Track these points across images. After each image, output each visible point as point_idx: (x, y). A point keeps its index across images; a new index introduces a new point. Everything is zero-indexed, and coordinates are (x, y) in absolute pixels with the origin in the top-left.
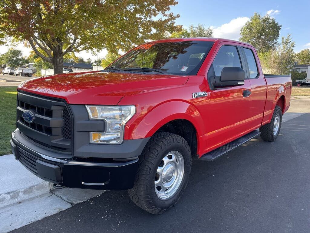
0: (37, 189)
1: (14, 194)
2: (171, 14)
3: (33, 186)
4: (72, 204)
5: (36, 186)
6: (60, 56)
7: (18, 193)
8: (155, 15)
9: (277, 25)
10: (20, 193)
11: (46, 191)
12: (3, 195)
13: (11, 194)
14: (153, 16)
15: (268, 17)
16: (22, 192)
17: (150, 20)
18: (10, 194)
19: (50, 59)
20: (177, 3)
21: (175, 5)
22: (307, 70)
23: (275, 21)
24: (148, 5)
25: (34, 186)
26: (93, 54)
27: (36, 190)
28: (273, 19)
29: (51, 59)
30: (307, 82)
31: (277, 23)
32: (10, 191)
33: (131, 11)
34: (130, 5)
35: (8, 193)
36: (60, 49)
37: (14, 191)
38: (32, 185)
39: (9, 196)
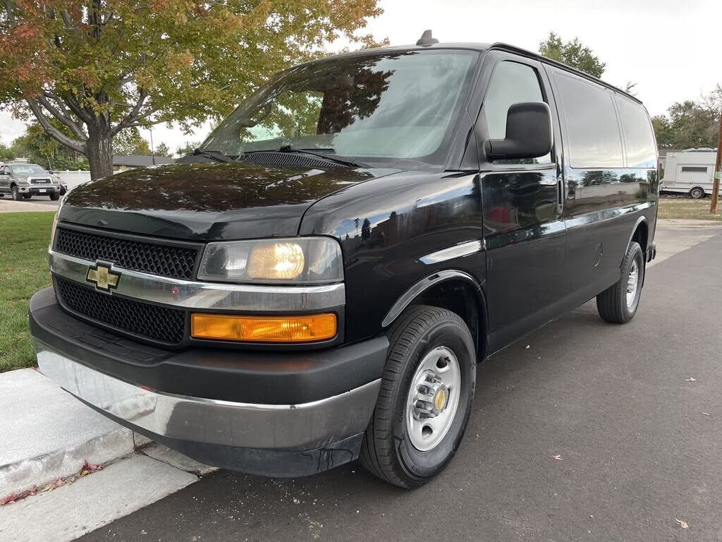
0: (105, 445)
1: (53, 461)
2: (368, 37)
3: (95, 439)
4: (197, 473)
5: (101, 439)
6: (105, 136)
7: (61, 458)
8: (331, 38)
9: (596, 64)
10: (66, 456)
11: (126, 449)
12: (26, 464)
13: (45, 460)
14: (325, 42)
15: (576, 45)
16: (70, 453)
17: (319, 49)
18: (43, 460)
19: (80, 144)
20: (380, 12)
21: (376, 16)
22: (664, 162)
23: (591, 54)
24: (315, 16)
25: (97, 439)
26: (186, 132)
27: (102, 448)
28: (586, 51)
29: (84, 143)
30: (666, 188)
31: (596, 59)
32: (41, 452)
33: (276, 28)
34: (272, 16)
35: (38, 458)
36: (105, 121)
37: (52, 453)
38: (91, 436)
39: (39, 465)
